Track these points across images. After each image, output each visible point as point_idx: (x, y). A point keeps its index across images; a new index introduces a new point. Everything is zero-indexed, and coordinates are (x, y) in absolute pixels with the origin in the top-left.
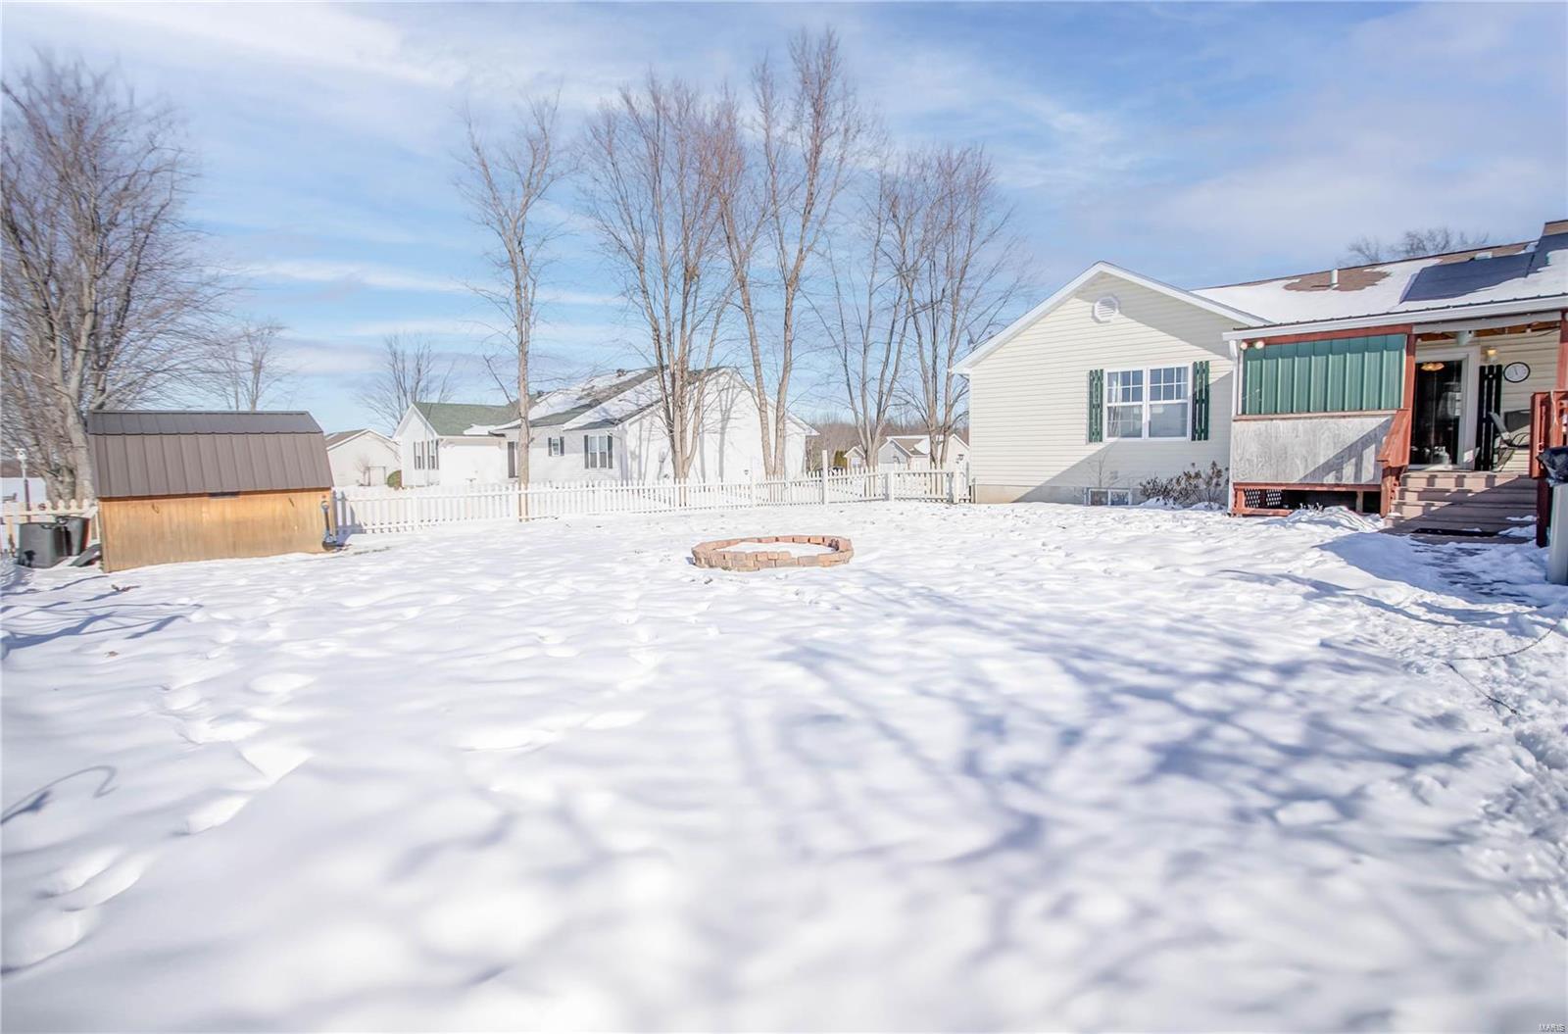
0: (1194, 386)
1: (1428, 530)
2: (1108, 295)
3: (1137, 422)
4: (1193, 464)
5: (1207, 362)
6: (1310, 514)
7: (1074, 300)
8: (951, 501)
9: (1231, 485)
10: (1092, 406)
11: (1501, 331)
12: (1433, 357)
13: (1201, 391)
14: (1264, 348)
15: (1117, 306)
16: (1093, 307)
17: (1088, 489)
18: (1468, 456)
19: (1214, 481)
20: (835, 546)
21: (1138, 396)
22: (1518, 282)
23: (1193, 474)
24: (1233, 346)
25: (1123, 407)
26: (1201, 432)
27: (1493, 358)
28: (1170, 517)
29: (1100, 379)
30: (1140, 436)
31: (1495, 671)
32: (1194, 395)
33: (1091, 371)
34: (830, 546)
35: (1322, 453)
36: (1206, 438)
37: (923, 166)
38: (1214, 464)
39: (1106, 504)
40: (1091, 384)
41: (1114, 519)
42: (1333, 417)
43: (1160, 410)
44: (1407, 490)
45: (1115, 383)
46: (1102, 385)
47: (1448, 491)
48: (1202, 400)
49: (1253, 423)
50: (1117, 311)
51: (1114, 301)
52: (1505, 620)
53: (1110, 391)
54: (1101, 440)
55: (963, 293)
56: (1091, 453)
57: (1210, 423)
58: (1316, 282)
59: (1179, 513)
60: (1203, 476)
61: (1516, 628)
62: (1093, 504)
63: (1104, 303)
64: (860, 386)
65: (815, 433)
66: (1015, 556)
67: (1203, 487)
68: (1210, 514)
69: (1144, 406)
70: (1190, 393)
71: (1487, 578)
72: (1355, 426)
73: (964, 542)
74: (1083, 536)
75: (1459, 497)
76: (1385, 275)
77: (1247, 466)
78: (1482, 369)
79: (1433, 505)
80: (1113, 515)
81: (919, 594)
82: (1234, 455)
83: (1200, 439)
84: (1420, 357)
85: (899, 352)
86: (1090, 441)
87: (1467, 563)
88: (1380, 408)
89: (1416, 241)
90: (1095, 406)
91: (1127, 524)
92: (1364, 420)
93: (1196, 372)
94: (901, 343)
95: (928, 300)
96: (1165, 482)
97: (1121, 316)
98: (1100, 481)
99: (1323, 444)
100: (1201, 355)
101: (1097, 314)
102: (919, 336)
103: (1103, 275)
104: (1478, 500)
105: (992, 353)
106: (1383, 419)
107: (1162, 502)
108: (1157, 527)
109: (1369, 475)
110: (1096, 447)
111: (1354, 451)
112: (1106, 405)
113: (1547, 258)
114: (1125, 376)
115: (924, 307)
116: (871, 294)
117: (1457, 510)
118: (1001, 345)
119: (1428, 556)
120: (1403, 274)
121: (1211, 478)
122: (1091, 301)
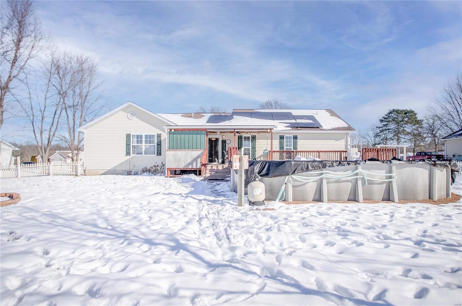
0: (157, 140)
1: (211, 179)
2: (132, 112)
3: (141, 150)
4: (156, 163)
5: (161, 134)
6: (186, 176)
7: (121, 112)
8: (77, 175)
9: (166, 168)
10: (127, 145)
11: (225, 132)
12: (213, 137)
13: (159, 142)
14: (174, 131)
15: (135, 115)
16: (128, 115)
17: (126, 170)
18: (220, 161)
19: (163, 167)
20: (11, 197)
21: (141, 142)
22: (228, 121)
23: (157, 166)
24: (166, 130)
25: (137, 145)
26: (159, 153)
27: (224, 138)
28: (150, 178)
29: (130, 136)
30: (142, 154)
31: (215, 216)
32: (157, 143)
33: (127, 134)
34: (9, 197)
35: (188, 160)
36: (161, 155)
37: (71, 58)
38: (162, 163)
39: (132, 175)
40: (127, 138)
41: (132, 180)
42: (190, 151)
43: (148, 147)
44: (207, 169)
45: (134, 138)
46: (130, 138)
47: (215, 169)
48: (159, 144)
49: (171, 152)
50: (135, 117)
51: (134, 113)
52: (220, 202)
53: (133, 140)
54: (130, 155)
55: (85, 104)
56: (127, 159)
57: (162, 151)
58: (188, 115)
59: (152, 177)
60: (159, 166)
61: (222, 204)
62: (128, 175)
63: (131, 114)
64: (40, 132)
65: (17, 149)
66: (93, 195)
67: (159, 169)
68: (161, 177)
69: (143, 146)
70: (156, 142)
71: (220, 191)
72: (196, 153)
73: (75, 191)
74: (121, 186)
75: (217, 171)
76: (204, 116)
77: (170, 163)
78: (222, 140)
79: (212, 173)
80: (132, 179)
81: (45, 214)
82: (167, 160)
83: (159, 155)
84: (210, 137)
85: (58, 121)
86: (127, 155)
87: (217, 188)
88: (201, 149)
89: (213, 109)
90: (128, 145)
91: (136, 181)
92: (197, 152)
93: (158, 136)
94: (59, 118)
95: (72, 104)
96: (149, 168)
97: (136, 118)
98: (130, 168)
99: (188, 158)
100: (159, 132)
101: (129, 117)
102: (68, 117)
103: (130, 105)
104: (221, 172)
105: (93, 125)
106: (202, 152)
107: (148, 174)
108: (145, 182)
109: (199, 166)
110: (128, 157)
111: (195, 160)
112: (131, 144)
113: (233, 117)
114: (138, 136)
115: (70, 107)
116: (46, 99)
117: (217, 174)
118: (96, 123)
119: (210, 186)
120: (207, 116)
121: (162, 167)
122: (127, 113)
